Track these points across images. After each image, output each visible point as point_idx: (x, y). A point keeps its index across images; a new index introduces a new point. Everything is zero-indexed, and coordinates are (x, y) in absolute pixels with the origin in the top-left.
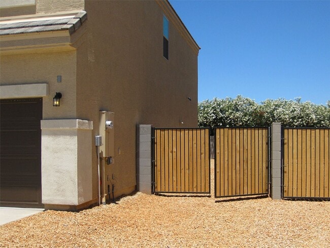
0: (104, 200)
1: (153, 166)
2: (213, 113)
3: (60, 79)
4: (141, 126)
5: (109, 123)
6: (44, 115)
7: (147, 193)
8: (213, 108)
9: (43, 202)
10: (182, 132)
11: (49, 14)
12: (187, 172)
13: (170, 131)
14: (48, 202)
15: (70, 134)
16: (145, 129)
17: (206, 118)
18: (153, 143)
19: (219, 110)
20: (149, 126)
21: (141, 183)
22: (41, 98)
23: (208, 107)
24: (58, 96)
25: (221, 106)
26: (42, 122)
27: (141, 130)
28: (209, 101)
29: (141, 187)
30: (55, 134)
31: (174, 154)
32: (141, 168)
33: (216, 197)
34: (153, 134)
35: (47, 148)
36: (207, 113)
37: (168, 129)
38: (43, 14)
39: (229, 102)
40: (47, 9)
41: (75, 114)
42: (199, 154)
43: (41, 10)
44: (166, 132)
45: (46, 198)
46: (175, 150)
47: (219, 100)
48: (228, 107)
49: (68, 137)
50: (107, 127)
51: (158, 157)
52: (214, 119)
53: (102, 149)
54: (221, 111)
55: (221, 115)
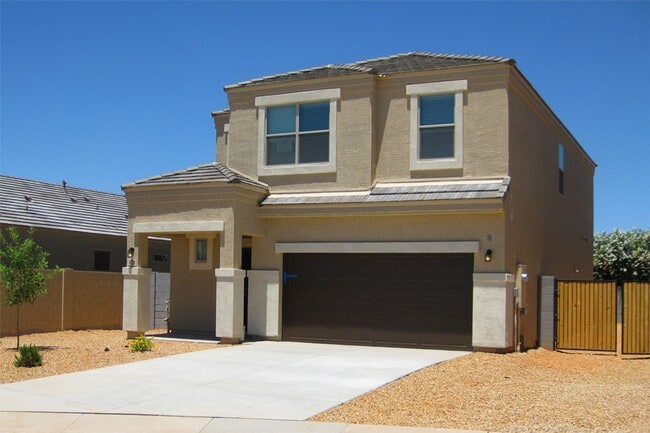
0: (519, 348)
1: (556, 320)
2: (613, 252)
3: (489, 238)
4: (543, 277)
5: (525, 275)
6: (475, 269)
7: (549, 350)
8: (613, 245)
9: (473, 345)
10: (587, 285)
11: (476, 178)
12: (592, 328)
13: (575, 284)
14: (478, 345)
15: (500, 286)
16: (548, 281)
17: (602, 260)
18: (556, 295)
19: (621, 248)
20: (552, 277)
21: (542, 338)
22: (472, 254)
23: (605, 243)
24: (489, 253)
25: (626, 242)
26: (474, 275)
27: (543, 281)
28: (607, 234)
29: (542, 343)
30: (486, 285)
31: (579, 308)
32: (543, 322)
33: (623, 353)
34: (556, 287)
35: (478, 297)
36: (604, 253)
37: (572, 281)
38: (469, 177)
39: (638, 235)
40: (474, 174)
41: (503, 269)
42: (605, 308)
43: (468, 173)
44: (570, 284)
45: (476, 341)
46: (579, 303)
47: (623, 232)
48: (636, 243)
49: (498, 289)
50: (523, 279)
51: (561, 311)
52: (615, 262)
53: (519, 300)
54: (624, 249)
55: (625, 256)
